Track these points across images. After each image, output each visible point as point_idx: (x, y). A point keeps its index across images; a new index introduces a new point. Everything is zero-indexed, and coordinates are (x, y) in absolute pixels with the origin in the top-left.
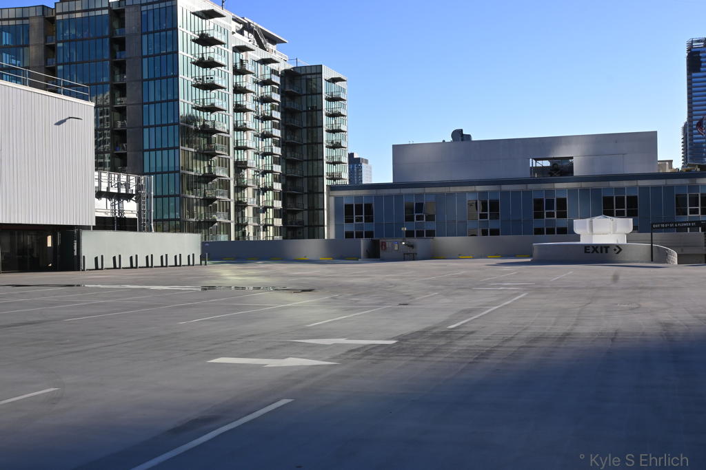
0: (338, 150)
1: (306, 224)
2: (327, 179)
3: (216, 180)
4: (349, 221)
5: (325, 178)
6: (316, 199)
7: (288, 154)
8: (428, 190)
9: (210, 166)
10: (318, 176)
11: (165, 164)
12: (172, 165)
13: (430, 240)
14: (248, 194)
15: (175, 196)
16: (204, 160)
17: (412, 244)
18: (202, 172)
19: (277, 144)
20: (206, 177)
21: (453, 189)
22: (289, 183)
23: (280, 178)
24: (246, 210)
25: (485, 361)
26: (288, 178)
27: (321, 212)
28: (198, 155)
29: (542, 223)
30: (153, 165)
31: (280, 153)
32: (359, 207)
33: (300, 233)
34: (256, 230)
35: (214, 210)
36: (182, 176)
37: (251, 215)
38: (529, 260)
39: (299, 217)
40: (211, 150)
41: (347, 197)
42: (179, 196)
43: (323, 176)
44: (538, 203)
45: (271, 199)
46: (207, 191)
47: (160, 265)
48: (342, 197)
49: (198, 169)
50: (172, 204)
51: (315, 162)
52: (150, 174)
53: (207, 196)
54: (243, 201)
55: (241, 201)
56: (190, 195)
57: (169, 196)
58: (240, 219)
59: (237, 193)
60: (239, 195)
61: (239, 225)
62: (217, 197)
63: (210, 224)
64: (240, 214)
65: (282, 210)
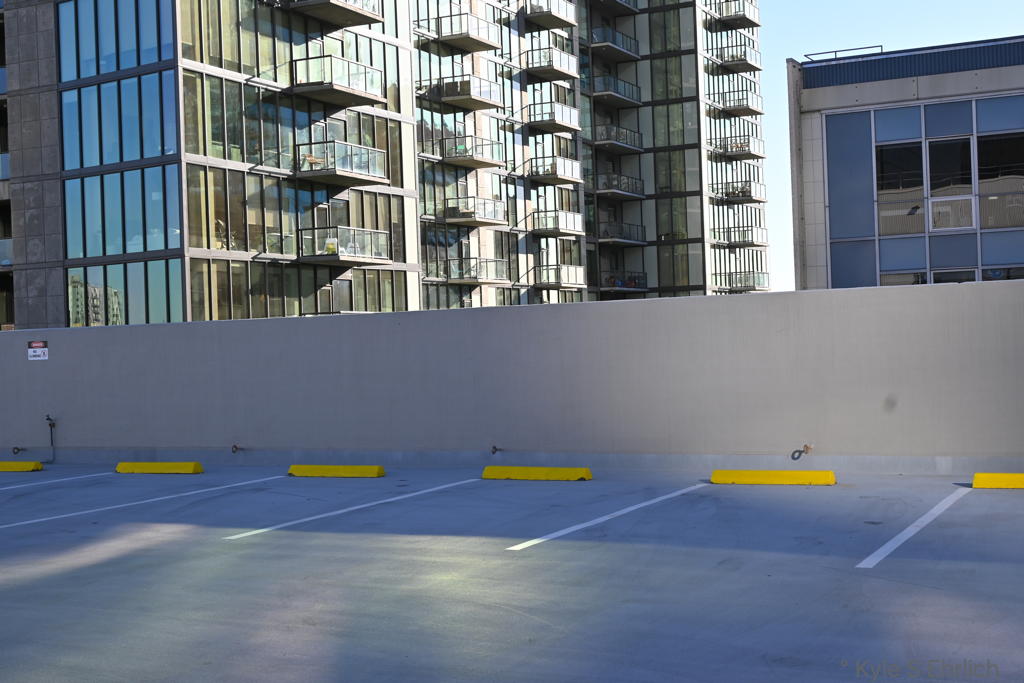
1: (653, 283)
2: (710, 156)
3: (341, 115)
5: (704, 155)
6: (679, 212)
7: (598, 82)
12: (149, 41)
15: (163, 162)
18: (283, 81)
23: (576, 146)
24: (473, 238)
28: (264, 18)
31: (573, 71)
35: (340, 221)
36: (187, 81)
37: (489, 253)
41: (884, 109)
45: (551, 206)
46: (303, 150)
49: (265, 67)
50: (155, 196)
51: (675, 108)
52: (79, 85)
53: (306, 168)
54: (462, 209)
55: (454, 211)
56: (230, 158)
57: (142, 165)
58: (454, 267)
59: (444, 185)
60: (450, 191)
61: (452, 285)
62: (340, 171)
63: (323, 274)
64: (453, 252)
65: (583, 242)
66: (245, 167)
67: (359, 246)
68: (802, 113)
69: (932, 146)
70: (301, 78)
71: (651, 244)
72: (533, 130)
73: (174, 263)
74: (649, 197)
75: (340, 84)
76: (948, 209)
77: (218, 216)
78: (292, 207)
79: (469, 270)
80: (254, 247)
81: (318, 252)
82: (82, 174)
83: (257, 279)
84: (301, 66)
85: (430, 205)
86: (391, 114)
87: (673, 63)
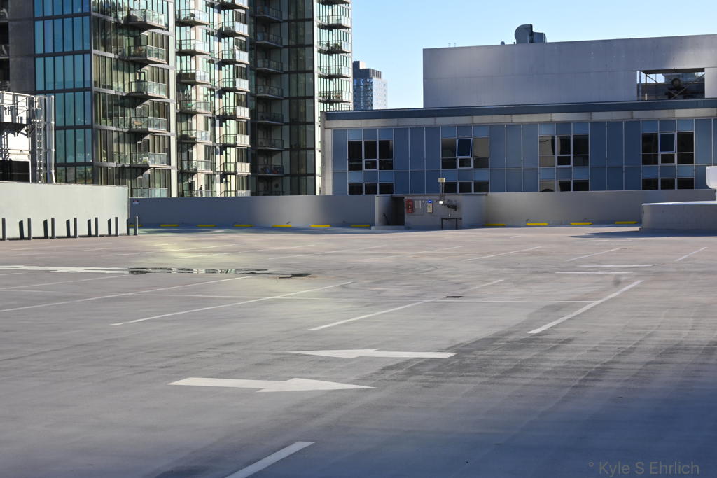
0: (336, 56)
1: (287, 171)
2: (320, 101)
3: (148, 103)
4: (355, 167)
5: (316, 101)
6: (302, 132)
7: (260, 63)
8: (478, 120)
9: (138, 82)
10: (305, 98)
11: (69, 78)
12: (79, 78)
13: (482, 198)
14: (198, 126)
15: (85, 127)
16: (129, 72)
17: (454, 203)
18: (127, 91)
19: (243, 47)
20: (133, 97)
21: (516, 119)
22: (260, 108)
23: (246, 100)
24: (194, 150)
25: (598, 384)
26: (259, 100)
27: (310, 153)
28: (121, 64)
29: (655, 171)
30: (50, 78)
31: (246, 61)
32: (370, 146)
33: (277, 186)
34: (210, 179)
35: (146, 149)
36: (95, 96)
37: (202, 157)
38: (637, 229)
39: (276, 161)
40: (140, 56)
41: (351, 129)
42: (90, 127)
43: (313, 97)
44: (649, 140)
45: (233, 132)
46: (134, 120)
47: (65, 235)
48: (343, 131)
49: (121, 85)
50: (80, 140)
51: (301, 76)
52: (45, 93)
53: (134, 128)
54: (189, 136)
55: (186, 136)
56: (108, 125)
57: (75, 128)
58: (185, 163)
59: (181, 123)
60: (184, 126)
61: (184, 173)
62: (149, 129)
63: (139, 171)
64: (184, 157)
65: (249, 150)
66: (114, 128)
68: (325, 129)
69: (365, 142)
70: (133, 90)
71: (287, 150)
74: (286, 124)
76: (369, 163)
77: (104, 148)
79: (192, 166)
80: (116, 161)
81: (139, 163)
87: (301, 51)
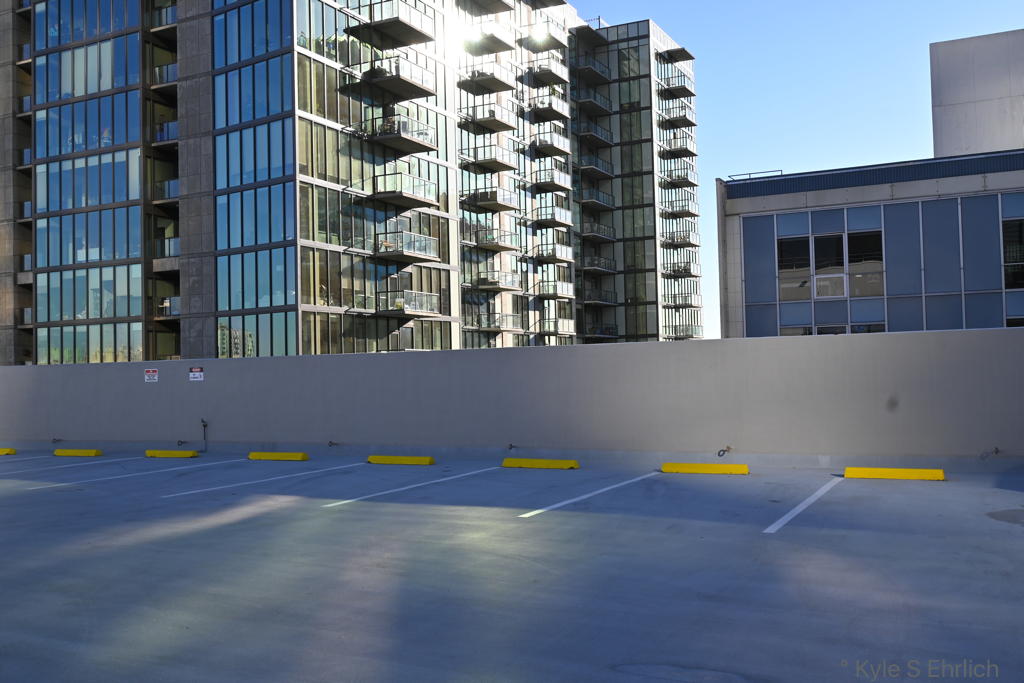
1: (622, 332)
2: (662, 245)
5: (658, 244)
6: (640, 282)
7: (585, 193)
10: (644, 238)
11: (262, 163)
14: (502, 267)
15: (285, 245)
18: (368, 190)
23: (569, 237)
24: (497, 300)
28: (356, 145)
30: (235, 169)
31: (568, 185)
34: (521, 341)
35: (405, 287)
36: (303, 191)
37: (509, 309)
39: (607, 320)
40: (391, 133)
41: (783, 214)
42: (295, 243)
43: (654, 240)
45: (551, 278)
46: (381, 237)
49: (356, 180)
50: (279, 268)
51: (638, 211)
52: (228, 192)
53: (383, 250)
54: (490, 279)
55: (485, 280)
56: (331, 243)
57: (270, 247)
58: (484, 318)
59: (478, 263)
60: (482, 267)
61: (482, 332)
62: (406, 252)
63: (393, 323)
64: (483, 309)
65: (574, 303)
66: (341, 249)
67: (418, 305)
68: (726, 216)
69: (817, 240)
70: (381, 188)
71: (621, 305)
72: (539, 225)
73: (292, 315)
74: (620, 273)
75: (407, 192)
76: (827, 283)
77: (321, 282)
78: (373, 275)
79: (495, 321)
80: (346, 304)
81: (390, 308)
82: (229, 252)
83: (348, 326)
84: (380, 180)
85: (468, 277)
86: (441, 213)
87: (637, 180)
